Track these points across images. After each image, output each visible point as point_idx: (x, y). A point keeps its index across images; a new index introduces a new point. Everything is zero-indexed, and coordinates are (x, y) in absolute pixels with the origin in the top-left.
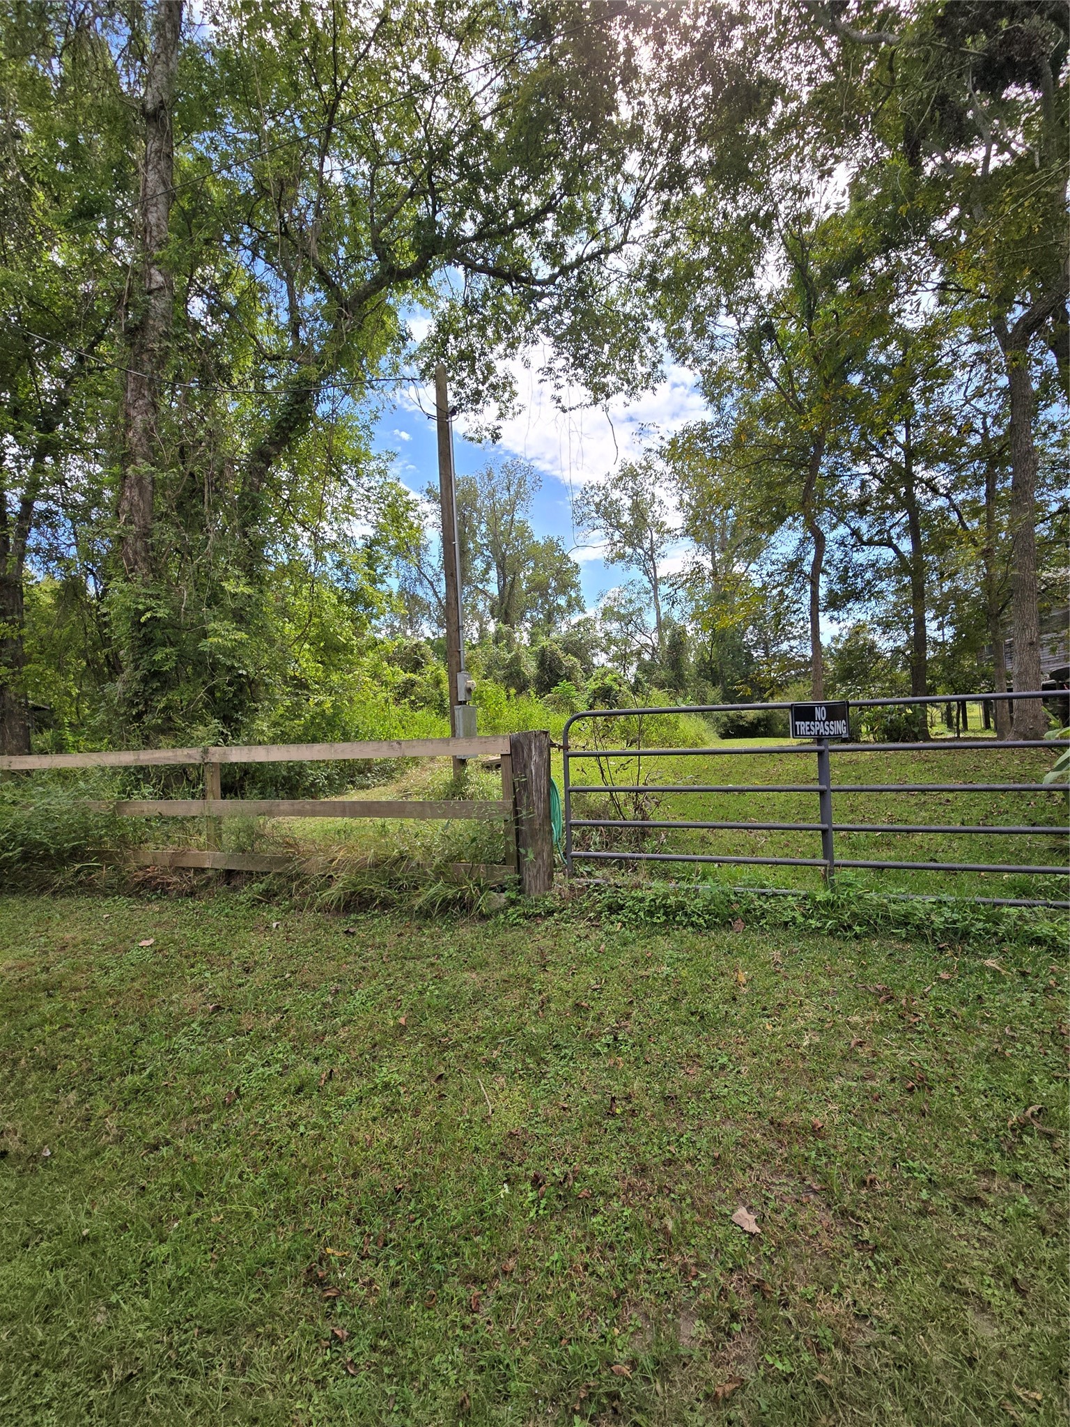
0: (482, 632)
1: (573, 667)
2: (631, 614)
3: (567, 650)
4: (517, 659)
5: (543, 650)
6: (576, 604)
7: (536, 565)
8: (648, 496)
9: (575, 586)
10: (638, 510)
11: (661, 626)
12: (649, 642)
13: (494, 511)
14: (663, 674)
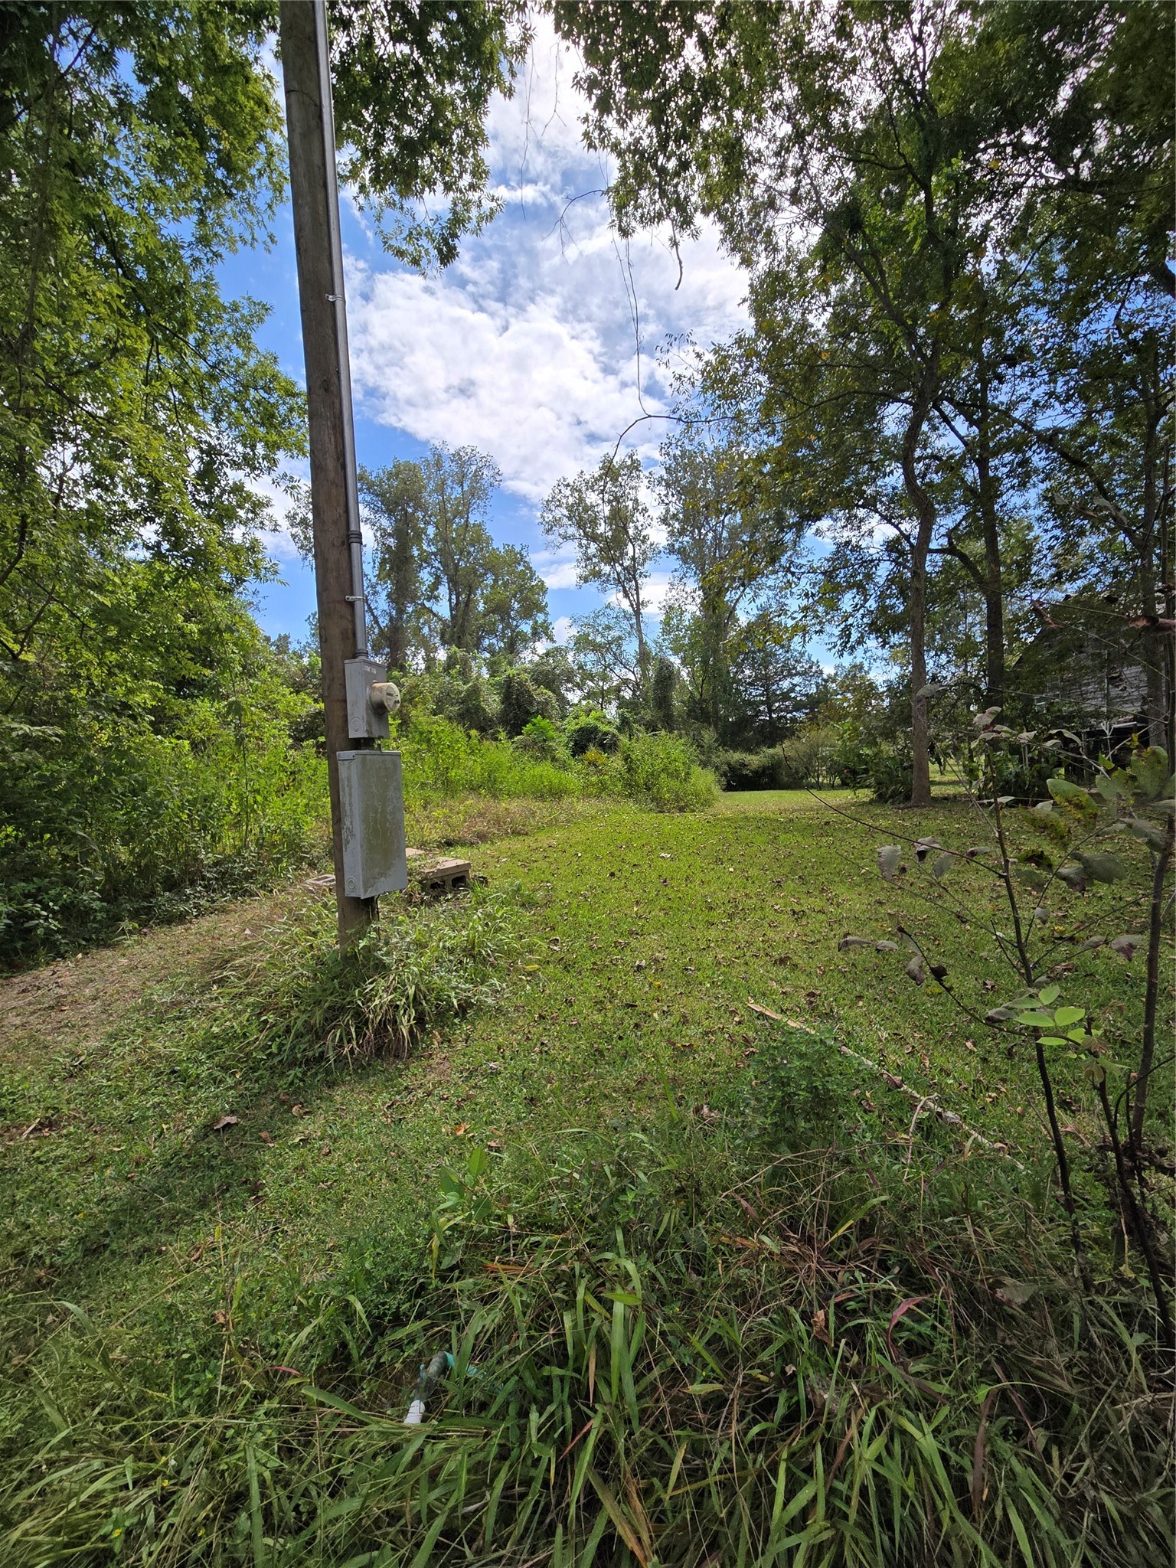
0: (430, 661)
1: (547, 702)
2: (610, 643)
3: (537, 681)
4: (475, 691)
5: (509, 680)
6: (542, 631)
7: (496, 581)
8: (630, 504)
9: (542, 609)
10: (620, 518)
11: (644, 657)
12: (631, 676)
13: (443, 511)
14: (648, 715)
